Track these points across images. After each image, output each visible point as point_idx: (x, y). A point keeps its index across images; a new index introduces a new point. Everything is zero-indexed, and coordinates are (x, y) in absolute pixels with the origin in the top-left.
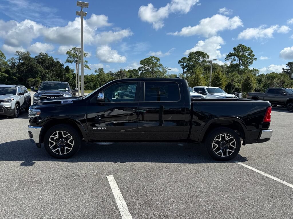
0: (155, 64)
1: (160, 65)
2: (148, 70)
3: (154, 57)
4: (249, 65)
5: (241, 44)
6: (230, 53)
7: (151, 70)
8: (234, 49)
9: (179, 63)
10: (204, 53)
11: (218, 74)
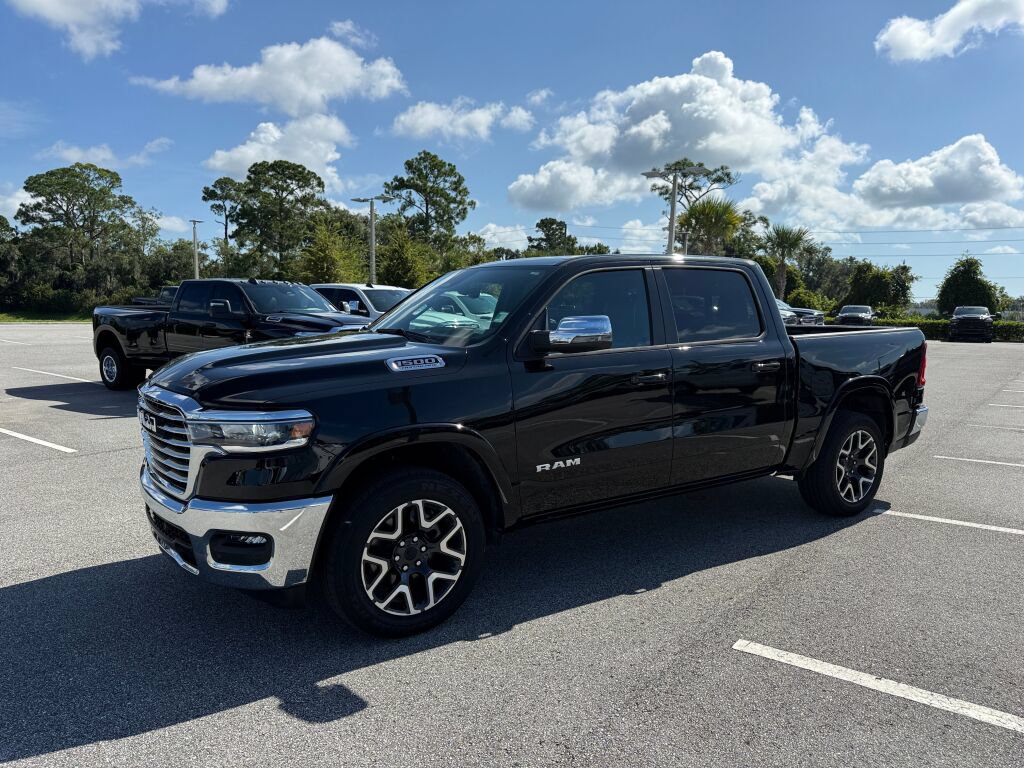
0: (99, 198)
1: (126, 201)
2: (68, 218)
3: (92, 166)
4: (457, 223)
5: (428, 151)
6: (396, 179)
7: (85, 220)
8: (409, 165)
9: (204, 199)
10: (304, 169)
11: (402, 247)
